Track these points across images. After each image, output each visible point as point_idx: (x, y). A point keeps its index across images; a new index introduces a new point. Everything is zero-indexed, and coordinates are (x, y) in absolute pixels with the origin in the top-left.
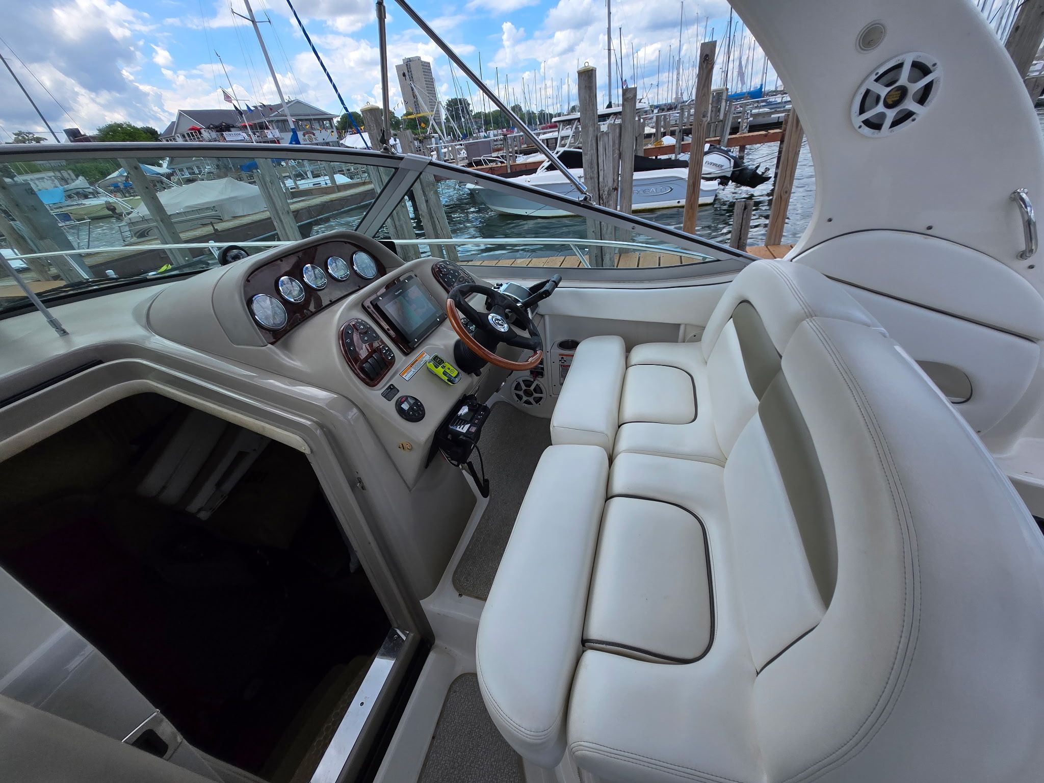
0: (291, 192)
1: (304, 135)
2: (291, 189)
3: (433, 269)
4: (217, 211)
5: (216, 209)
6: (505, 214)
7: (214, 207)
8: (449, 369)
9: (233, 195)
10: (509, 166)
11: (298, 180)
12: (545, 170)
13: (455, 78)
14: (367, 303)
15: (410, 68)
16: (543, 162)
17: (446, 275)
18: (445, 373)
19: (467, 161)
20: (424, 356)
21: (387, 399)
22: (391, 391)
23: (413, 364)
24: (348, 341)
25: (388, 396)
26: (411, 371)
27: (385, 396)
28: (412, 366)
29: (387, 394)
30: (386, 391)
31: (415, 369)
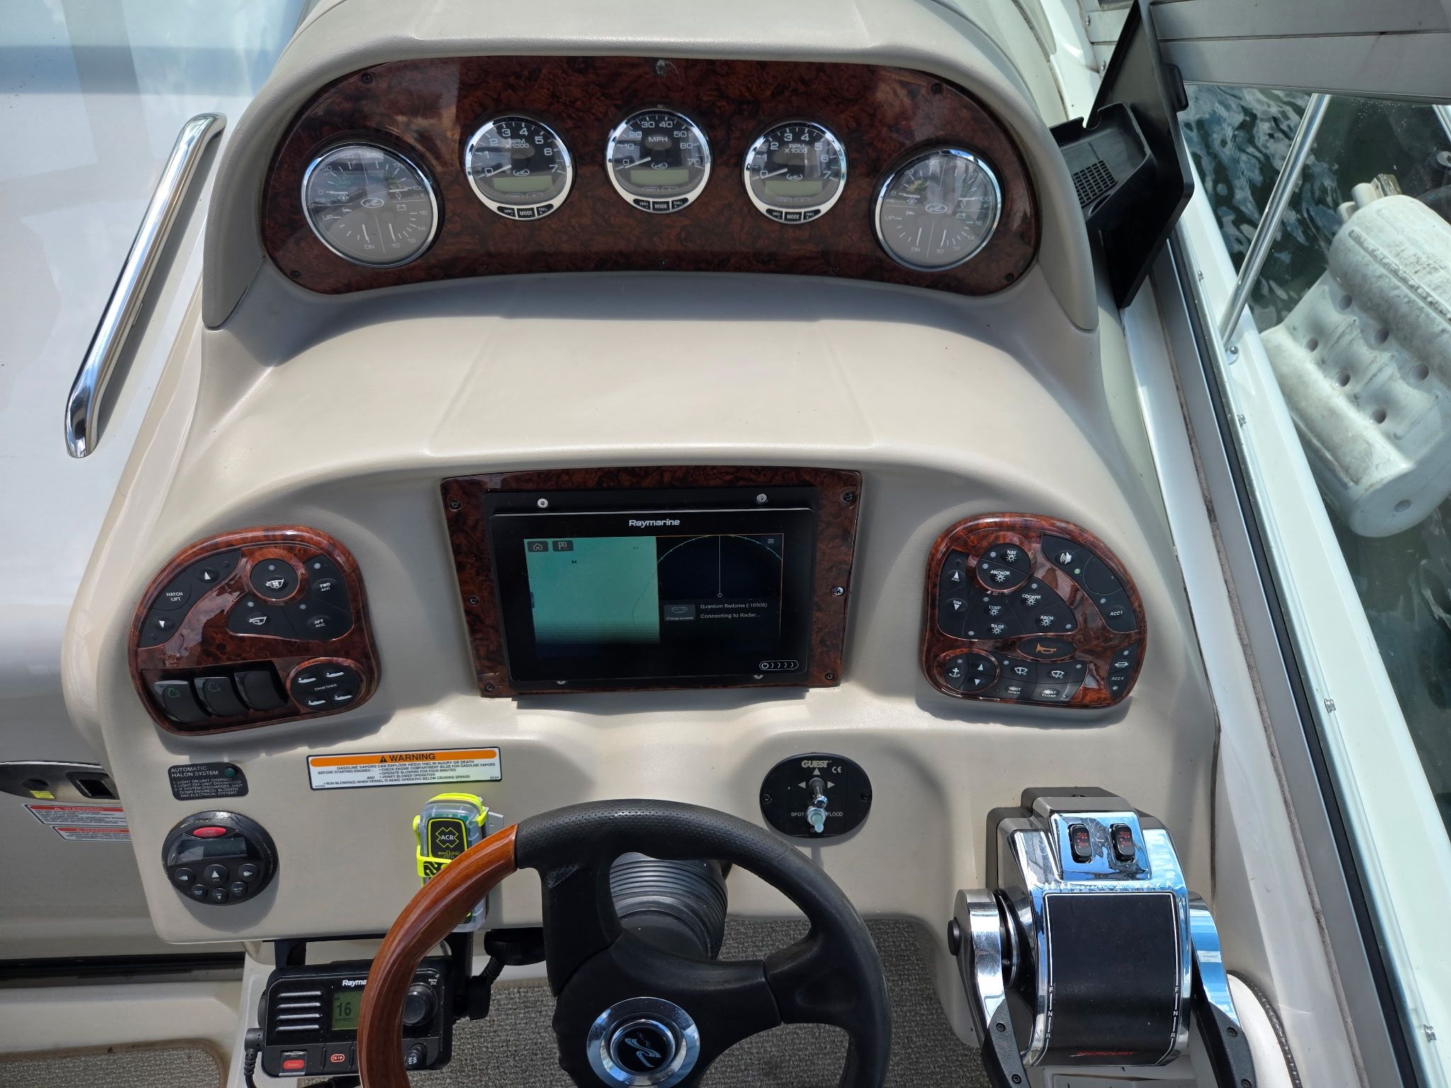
20: (476, 761)
21: (178, 788)
22: (215, 777)
23: (401, 758)
24: (173, 597)
25: (186, 783)
26: (366, 771)
27: (179, 779)
28: (388, 759)
29: (194, 778)
30: (195, 768)
31: (387, 774)
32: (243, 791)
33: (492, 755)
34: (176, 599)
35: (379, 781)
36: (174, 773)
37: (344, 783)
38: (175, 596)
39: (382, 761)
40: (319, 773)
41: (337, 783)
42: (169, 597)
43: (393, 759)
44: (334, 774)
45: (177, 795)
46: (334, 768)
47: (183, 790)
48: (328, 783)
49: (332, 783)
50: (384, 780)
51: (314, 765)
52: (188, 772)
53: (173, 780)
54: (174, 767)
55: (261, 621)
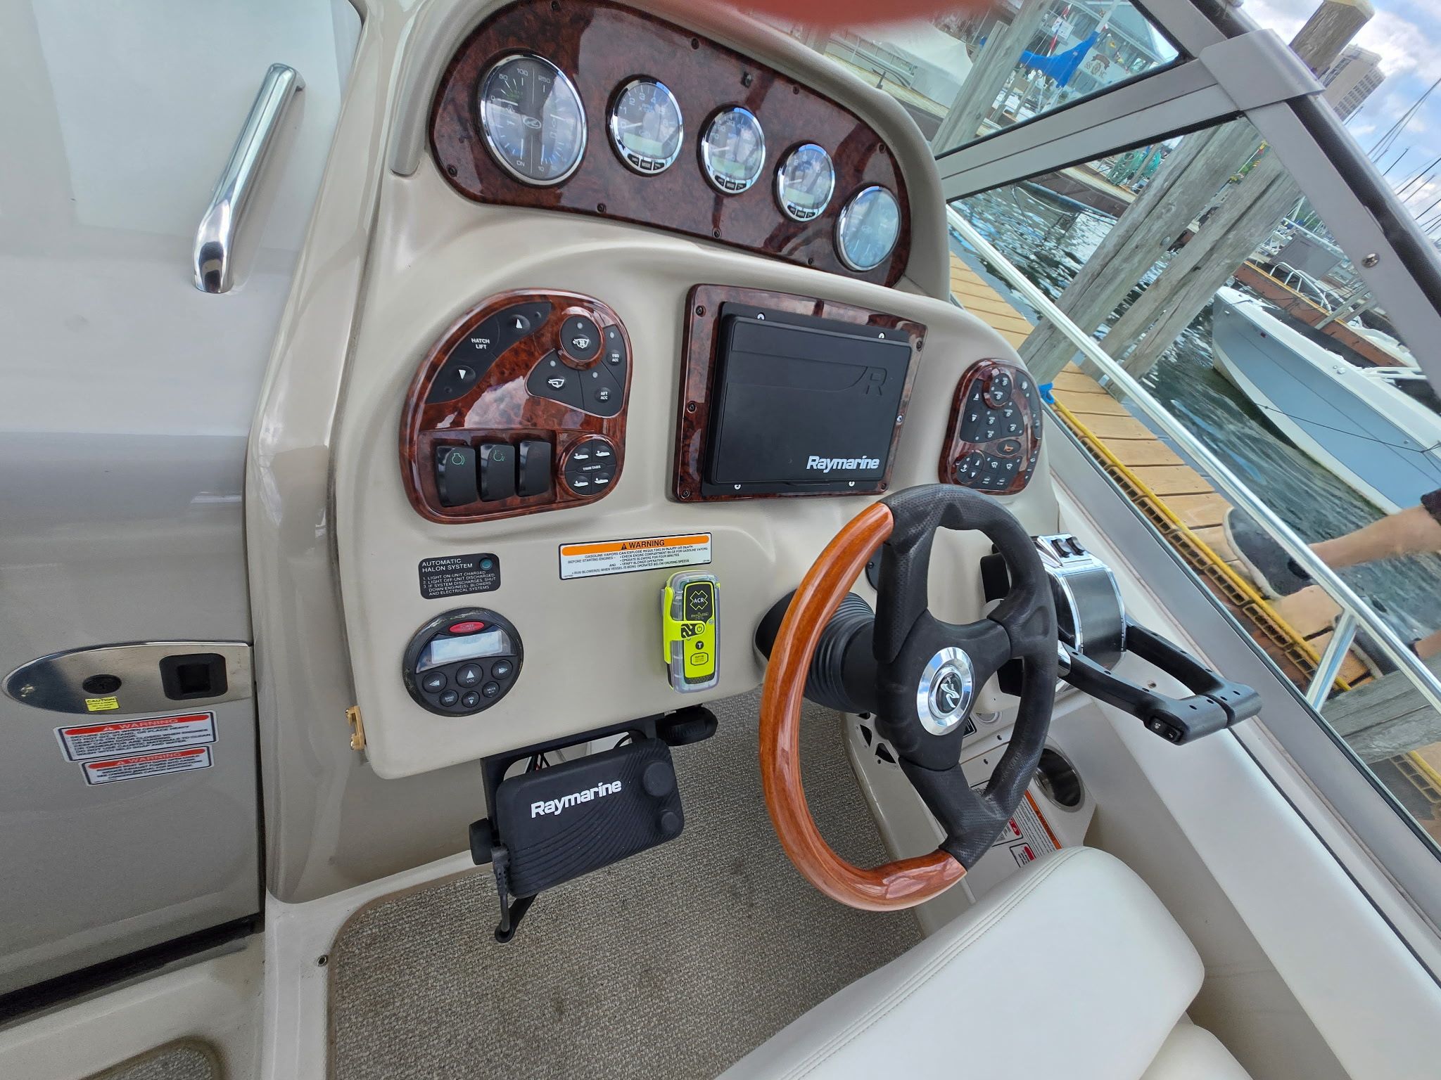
0: (1003, 115)
1: (1095, 59)
2: (1006, 111)
3: (975, 368)
4: (913, 74)
5: (915, 71)
6: (1224, 374)
7: (916, 67)
8: (699, 645)
9: (947, 68)
10: (1328, 320)
11: (1025, 107)
12: (1393, 381)
13: (1399, 129)
14: (709, 301)
15: (1342, 69)
16: (1402, 365)
17: (989, 407)
18: (678, 647)
19: (1268, 260)
20: (695, 546)
21: (427, 586)
22: (469, 570)
23: (638, 545)
24: (478, 344)
25: (437, 579)
26: (608, 558)
27: (431, 574)
28: (628, 546)
29: (447, 572)
30: (448, 562)
31: (626, 561)
32: (495, 585)
33: (705, 540)
34: (481, 346)
35: (619, 568)
36: (425, 567)
37: (590, 571)
38: (481, 343)
39: (623, 549)
40: (569, 562)
41: (583, 572)
42: (475, 344)
43: (632, 546)
44: (582, 563)
45: (426, 594)
46: (582, 557)
47: (433, 587)
48: (576, 573)
49: (580, 572)
50: (623, 566)
51: (565, 554)
52: (440, 566)
53: (423, 576)
54: (425, 561)
55: (560, 383)
